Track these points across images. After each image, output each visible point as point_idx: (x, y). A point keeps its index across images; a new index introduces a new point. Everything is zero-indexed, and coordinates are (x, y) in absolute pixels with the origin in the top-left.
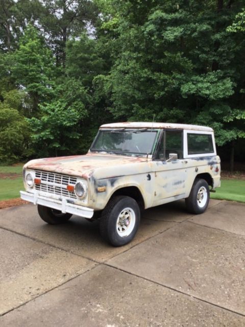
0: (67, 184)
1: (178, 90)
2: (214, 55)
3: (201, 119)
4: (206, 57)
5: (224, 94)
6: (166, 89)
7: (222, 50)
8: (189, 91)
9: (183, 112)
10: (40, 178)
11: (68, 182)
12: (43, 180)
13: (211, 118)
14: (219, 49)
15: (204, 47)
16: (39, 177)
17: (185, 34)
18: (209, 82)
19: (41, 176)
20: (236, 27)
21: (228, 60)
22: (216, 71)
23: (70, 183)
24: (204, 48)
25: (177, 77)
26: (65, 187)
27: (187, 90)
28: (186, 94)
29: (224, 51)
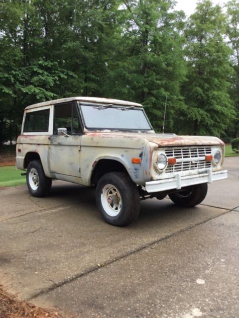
0: (204, 155)
10: (174, 157)
11: (204, 153)
12: (177, 158)
16: (172, 155)
19: (173, 154)
23: (207, 153)
26: (204, 158)
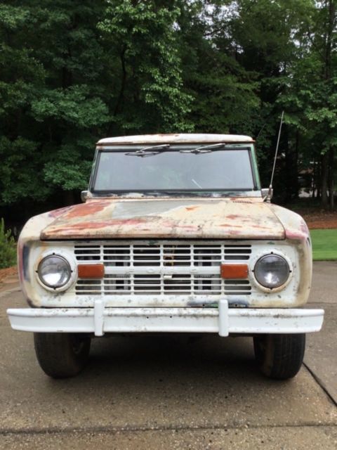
1: (27, 108)
2: (75, 62)
3: (67, 156)
4: (64, 62)
5: (97, 120)
6: (6, 106)
7: (88, 55)
8: (46, 111)
9: (35, 144)
12: (112, 264)
13: (80, 155)
14: (84, 54)
15: (59, 46)
17: (29, 22)
18: (73, 100)
19: (101, 254)
20: (109, 25)
21: (96, 71)
22: (80, 86)
23: (226, 258)
24: (59, 49)
25: (23, 87)
27: (43, 110)
28: (42, 116)
29: (90, 58)
